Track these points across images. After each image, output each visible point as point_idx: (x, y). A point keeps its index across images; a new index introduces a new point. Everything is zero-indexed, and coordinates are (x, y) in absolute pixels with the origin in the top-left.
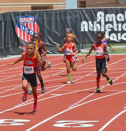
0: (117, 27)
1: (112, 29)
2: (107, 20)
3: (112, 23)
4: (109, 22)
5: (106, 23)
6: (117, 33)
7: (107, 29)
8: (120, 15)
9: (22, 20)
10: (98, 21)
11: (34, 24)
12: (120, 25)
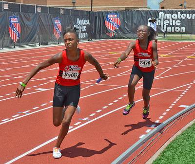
0: (172, 23)
1: (169, 24)
2: (165, 18)
3: (169, 20)
4: (167, 19)
5: (164, 20)
6: (171, 27)
7: (165, 23)
8: (175, 15)
9: (110, 16)
10: (160, 18)
11: (117, 19)
12: (174, 21)
